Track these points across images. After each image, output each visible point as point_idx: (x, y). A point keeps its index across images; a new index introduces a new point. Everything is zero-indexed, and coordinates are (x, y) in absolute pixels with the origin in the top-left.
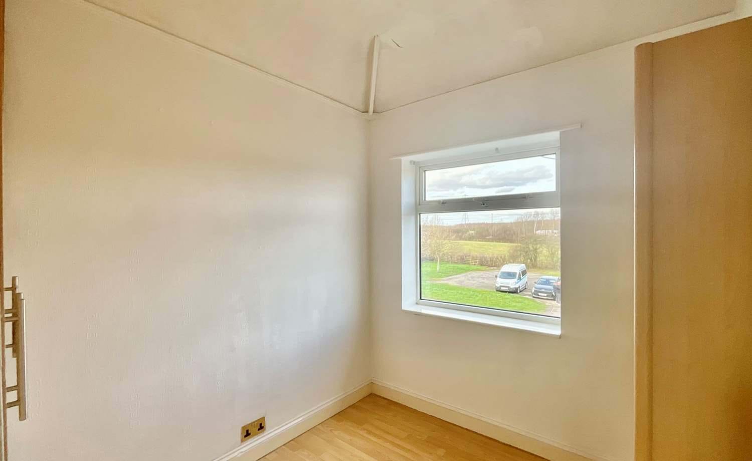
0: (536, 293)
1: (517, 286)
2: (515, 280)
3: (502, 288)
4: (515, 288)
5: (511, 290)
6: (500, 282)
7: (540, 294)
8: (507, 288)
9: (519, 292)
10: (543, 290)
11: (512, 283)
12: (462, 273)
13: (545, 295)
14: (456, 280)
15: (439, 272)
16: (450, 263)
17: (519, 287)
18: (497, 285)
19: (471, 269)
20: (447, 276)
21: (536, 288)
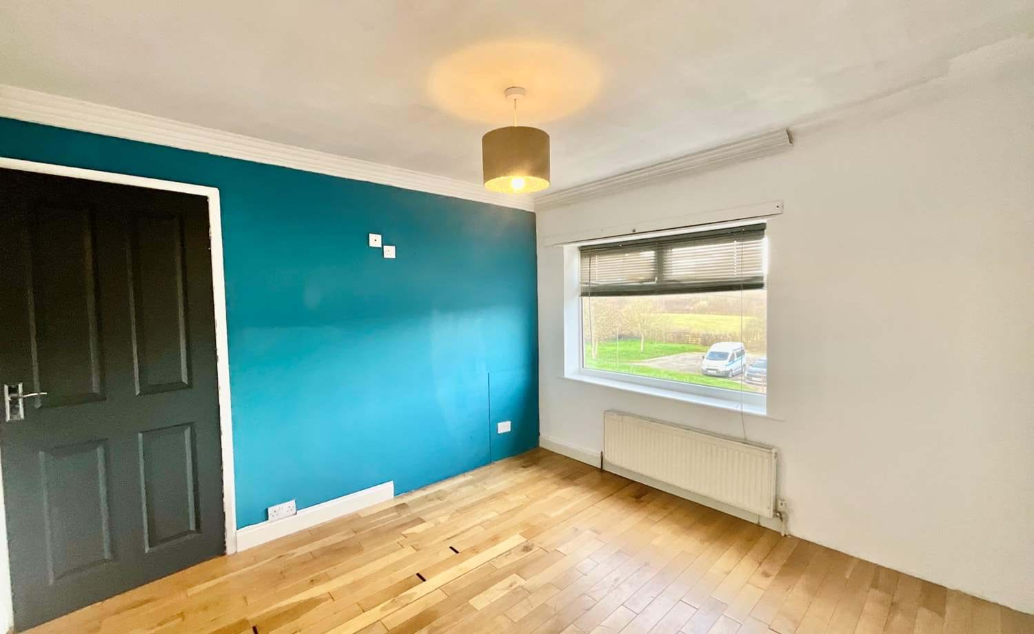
0: (749, 377)
1: (728, 369)
2: (727, 362)
3: (709, 371)
4: (725, 372)
5: (720, 374)
6: (708, 364)
7: (753, 379)
8: (715, 372)
9: (730, 376)
10: (758, 374)
11: (721, 366)
12: (673, 354)
13: (760, 380)
14: (661, 362)
15: (642, 353)
16: (664, 342)
17: (731, 370)
18: (702, 367)
19: (687, 350)
20: (652, 358)
21: (749, 371)
